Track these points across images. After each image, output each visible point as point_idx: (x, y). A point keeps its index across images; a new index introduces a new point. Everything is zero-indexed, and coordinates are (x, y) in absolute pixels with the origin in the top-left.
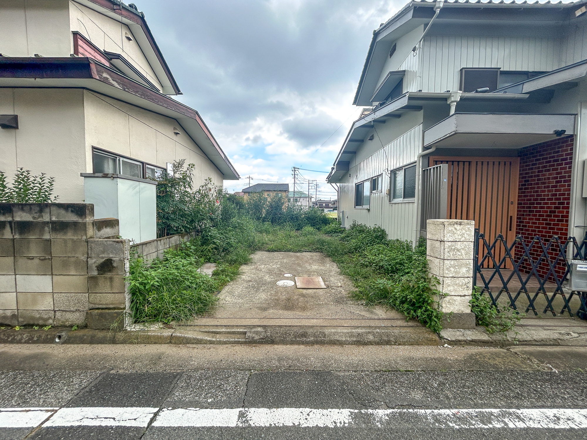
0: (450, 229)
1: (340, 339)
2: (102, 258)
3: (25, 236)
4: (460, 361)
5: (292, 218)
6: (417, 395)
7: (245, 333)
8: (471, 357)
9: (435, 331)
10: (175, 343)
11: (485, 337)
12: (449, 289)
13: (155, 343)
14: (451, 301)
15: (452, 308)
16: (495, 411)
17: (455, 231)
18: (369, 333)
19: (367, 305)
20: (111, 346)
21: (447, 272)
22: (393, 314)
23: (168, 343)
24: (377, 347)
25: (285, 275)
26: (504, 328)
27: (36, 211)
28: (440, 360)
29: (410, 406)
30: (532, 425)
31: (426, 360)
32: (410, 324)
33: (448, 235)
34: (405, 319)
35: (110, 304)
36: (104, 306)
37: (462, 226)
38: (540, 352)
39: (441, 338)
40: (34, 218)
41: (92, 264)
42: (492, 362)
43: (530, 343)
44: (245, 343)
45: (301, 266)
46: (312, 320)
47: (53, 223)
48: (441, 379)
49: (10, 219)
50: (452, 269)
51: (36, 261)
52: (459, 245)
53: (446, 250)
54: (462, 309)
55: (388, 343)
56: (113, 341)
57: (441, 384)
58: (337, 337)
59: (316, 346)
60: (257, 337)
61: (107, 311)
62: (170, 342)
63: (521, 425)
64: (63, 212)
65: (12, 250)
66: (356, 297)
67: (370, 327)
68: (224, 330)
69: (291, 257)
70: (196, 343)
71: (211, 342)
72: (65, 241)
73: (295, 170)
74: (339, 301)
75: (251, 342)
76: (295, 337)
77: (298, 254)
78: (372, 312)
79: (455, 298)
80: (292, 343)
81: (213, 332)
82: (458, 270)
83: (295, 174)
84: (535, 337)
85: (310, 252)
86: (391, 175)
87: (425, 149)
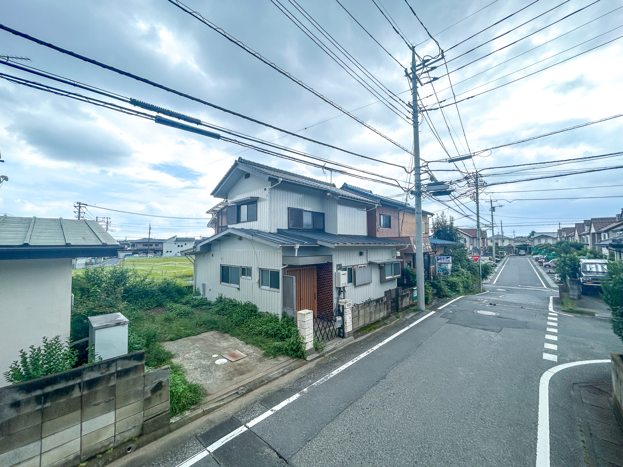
0: (307, 316)
1: (276, 376)
2: (155, 383)
3: (94, 389)
4: (314, 367)
6: (310, 381)
7: (237, 393)
8: (317, 363)
9: (305, 359)
10: (207, 414)
11: (318, 355)
12: (307, 340)
13: (196, 419)
14: (308, 345)
15: (308, 348)
16: (328, 375)
18: (285, 369)
19: (274, 357)
20: (170, 434)
21: (306, 333)
22: (286, 358)
23: (203, 416)
24: (289, 374)
25: (213, 356)
26: (322, 349)
27: (104, 368)
28: (310, 369)
29: (310, 385)
30: (334, 375)
31: (306, 370)
32: (295, 360)
33: (306, 319)
34: (293, 358)
35: (159, 412)
36: (154, 415)
37: (310, 314)
38: (332, 354)
39: (307, 361)
40: (102, 373)
41: (147, 390)
42: (322, 363)
43: (329, 351)
44: (240, 396)
45: (215, 347)
46: (259, 374)
47: (117, 372)
48: (313, 374)
49: (79, 381)
51: (103, 405)
52: (309, 322)
53: (306, 325)
54: (311, 347)
55: (292, 370)
56: (170, 431)
57: (314, 375)
58: (275, 376)
59: (269, 384)
60: (244, 392)
61: (157, 417)
62: (204, 415)
63: (333, 376)
64: (126, 362)
65: (80, 404)
66: (266, 355)
67: (283, 367)
68: (225, 396)
69: (197, 340)
70: (218, 408)
71: (225, 404)
72: (128, 382)
73: (80, 207)
74: (260, 360)
75: (243, 395)
76: (260, 384)
78: (279, 361)
79: (309, 343)
80: (260, 387)
81: (221, 400)
82: (309, 332)
83: (79, 211)
84: (330, 349)
85: (207, 331)
86: (259, 271)
87: (284, 265)
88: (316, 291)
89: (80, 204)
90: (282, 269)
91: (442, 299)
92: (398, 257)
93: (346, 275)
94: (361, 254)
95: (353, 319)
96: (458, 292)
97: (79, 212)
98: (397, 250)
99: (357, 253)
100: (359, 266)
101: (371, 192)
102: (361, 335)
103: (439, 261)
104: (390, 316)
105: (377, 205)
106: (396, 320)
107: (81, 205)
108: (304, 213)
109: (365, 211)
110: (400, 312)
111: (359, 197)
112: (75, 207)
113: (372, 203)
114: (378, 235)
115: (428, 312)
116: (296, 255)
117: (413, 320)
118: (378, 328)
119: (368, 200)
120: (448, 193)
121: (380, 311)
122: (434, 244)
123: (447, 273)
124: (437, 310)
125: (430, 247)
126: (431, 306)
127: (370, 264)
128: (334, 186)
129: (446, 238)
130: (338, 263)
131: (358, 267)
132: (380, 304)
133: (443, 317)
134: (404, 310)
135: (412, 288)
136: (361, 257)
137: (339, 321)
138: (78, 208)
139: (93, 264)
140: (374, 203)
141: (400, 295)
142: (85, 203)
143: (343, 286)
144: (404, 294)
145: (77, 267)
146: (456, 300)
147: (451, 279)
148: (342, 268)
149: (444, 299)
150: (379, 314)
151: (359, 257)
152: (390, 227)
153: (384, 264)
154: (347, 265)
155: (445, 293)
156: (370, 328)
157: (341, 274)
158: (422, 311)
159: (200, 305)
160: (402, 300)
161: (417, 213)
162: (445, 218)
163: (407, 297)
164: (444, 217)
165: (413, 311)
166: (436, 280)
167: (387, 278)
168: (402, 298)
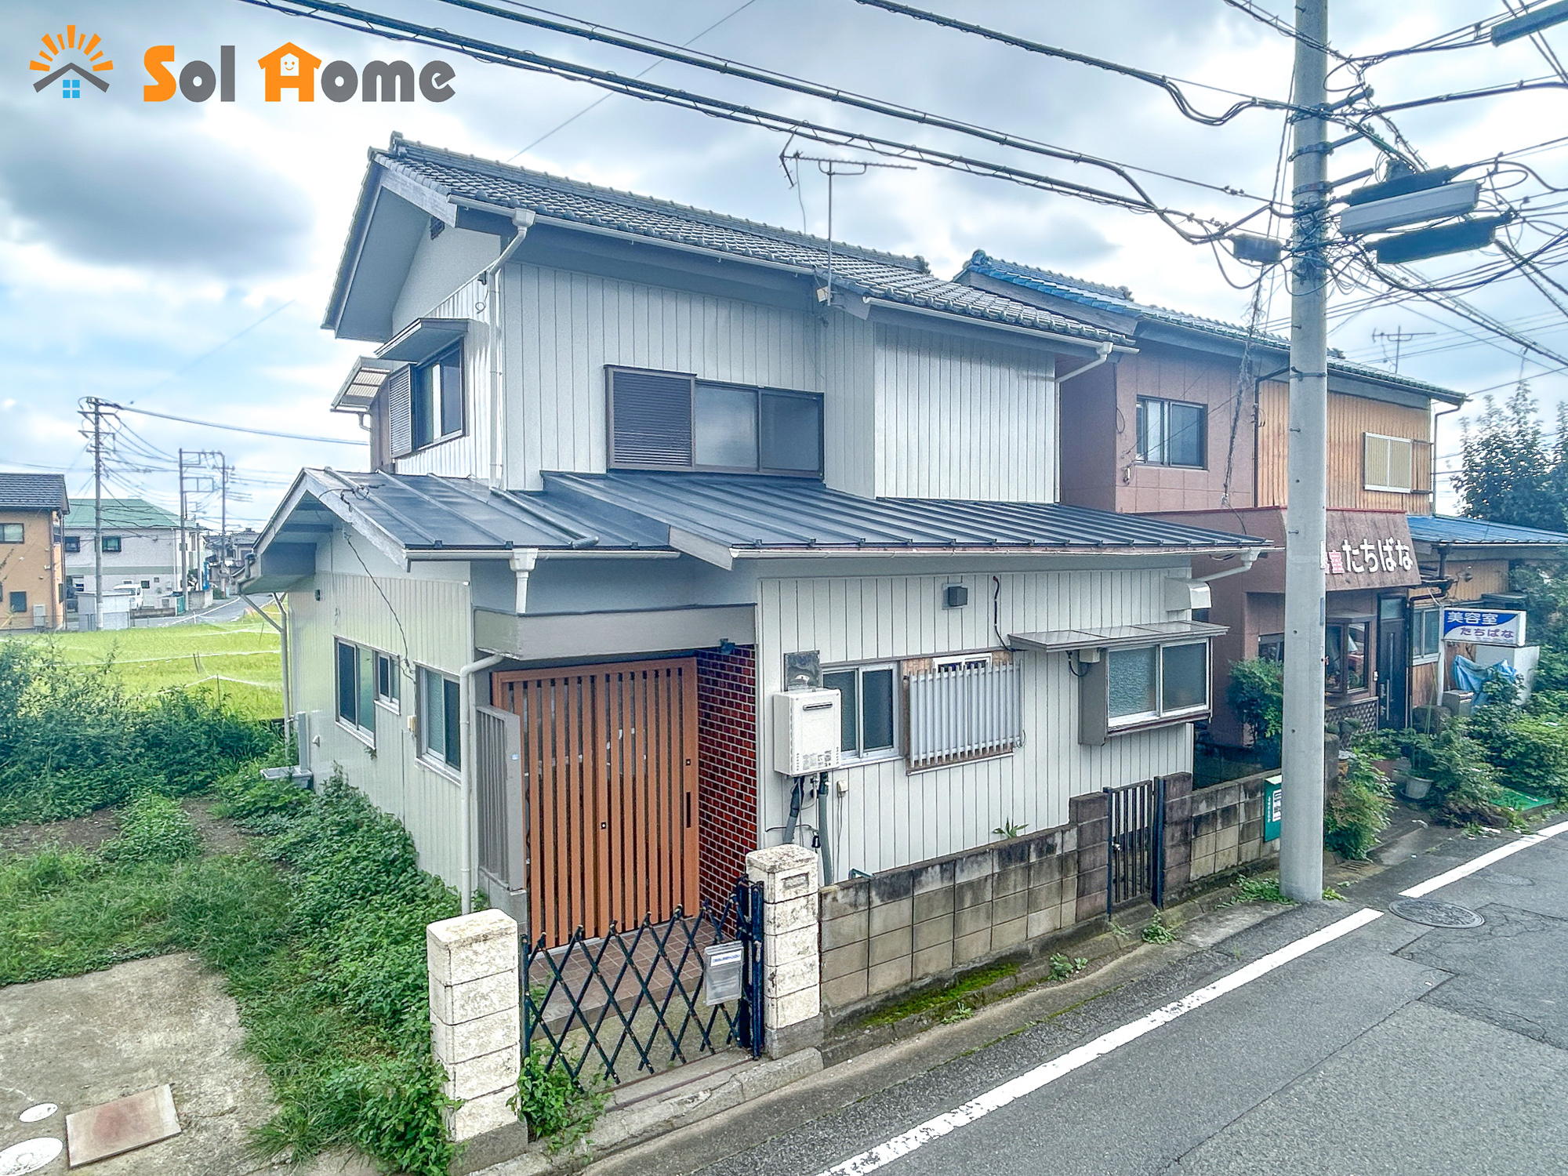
0: (463, 956)
5: (73, 751)
12: (469, 1085)
14: (474, 1111)
15: (477, 1125)
17: (474, 957)
19: (299, 1159)
21: (461, 1050)
25: (28, 1116)
33: (460, 970)
37: (488, 943)
43: (624, 1145)
45: (95, 1052)
50: (473, 1041)
52: (484, 986)
53: (457, 1004)
54: (500, 1119)
66: (271, 1137)
69: (59, 1004)
73: (97, 414)
77: (91, 983)
79: (482, 1101)
82: (485, 1039)
83: (97, 429)
84: (635, 1129)
85: (145, 956)
86: (418, 677)
87: (479, 655)
88: (692, 784)
89: (97, 404)
90: (477, 673)
91: (1453, 830)
92: (1200, 616)
93: (834, 716)
94: (954, 598)
95: (827, 957)
96: (1560, 794)
97: (97, 434)
98: (1196, 576)
99: (932, 594)
100: (937, 662)
101: (1125, 294)
102: (876, 1043)
103: (1455, 634)
104: (1098, 927)
105: (1109, 347)
106: (1134, 947)
107: (102, 409)
108: (697, 396)
109: (1051, 379)
110: (1173, 903)
111: (1016, 309)
112: (84, 414)
113: (1080, 334)
114: (1125, 501)
115: (1333, 910)
116: (521, 607)
117: (1228, 957)
118: (1000, 996)
119: (1064, 322)
120: (1476, 234)
121: (1031, 903)
122: (1435, 545)
123: (1506, 695)
124: (1395, 906)
125: (1409, 562)
126: (1372, 870)
127: (1017, 649)
128: (921, 266)
129: (1534, 516)
130: (791, 648)
131: (931, 665)
132: (1029, 867)
133: (1412, 957)
134: (1193, 895)
135: (1261, 776)
136: (955, 614)
137: (726, 971)
138: (92, 417)
139: (173, 615)
140: (1093, 337)
141: (1177, 815)
142: (112, 402)
143: (823, 768)
144: (1203, 809)
145: (101, 625)
146: (1537, 839)
147: (1527, 727)
148: (823, 672)
149: (1465, 832)
150: (1019, 924)
151: (942, 616)
152: (1201, 462)
153: (1102, 651)
154: (855, 657)
155: (1475, 799)
156: (949, 1000)
157: (797, 708)
158: (1305, 905)
159: (257, 810)
160: (1187, 842)
161: (1301, 376)
162: (1531, 418)
163: (1227, 823)
164: (1528, 411)
165: (1251, 898)
166: (1432, 731)
167: (1114, 722)
168: (1186, 834)
